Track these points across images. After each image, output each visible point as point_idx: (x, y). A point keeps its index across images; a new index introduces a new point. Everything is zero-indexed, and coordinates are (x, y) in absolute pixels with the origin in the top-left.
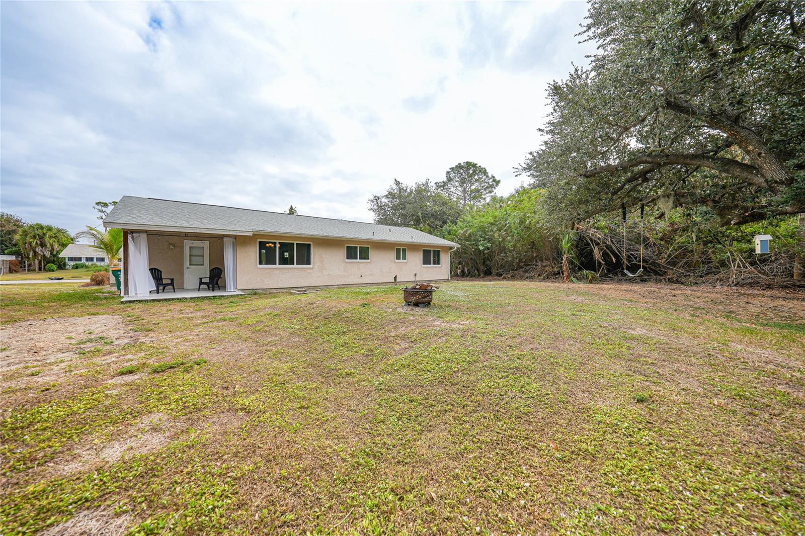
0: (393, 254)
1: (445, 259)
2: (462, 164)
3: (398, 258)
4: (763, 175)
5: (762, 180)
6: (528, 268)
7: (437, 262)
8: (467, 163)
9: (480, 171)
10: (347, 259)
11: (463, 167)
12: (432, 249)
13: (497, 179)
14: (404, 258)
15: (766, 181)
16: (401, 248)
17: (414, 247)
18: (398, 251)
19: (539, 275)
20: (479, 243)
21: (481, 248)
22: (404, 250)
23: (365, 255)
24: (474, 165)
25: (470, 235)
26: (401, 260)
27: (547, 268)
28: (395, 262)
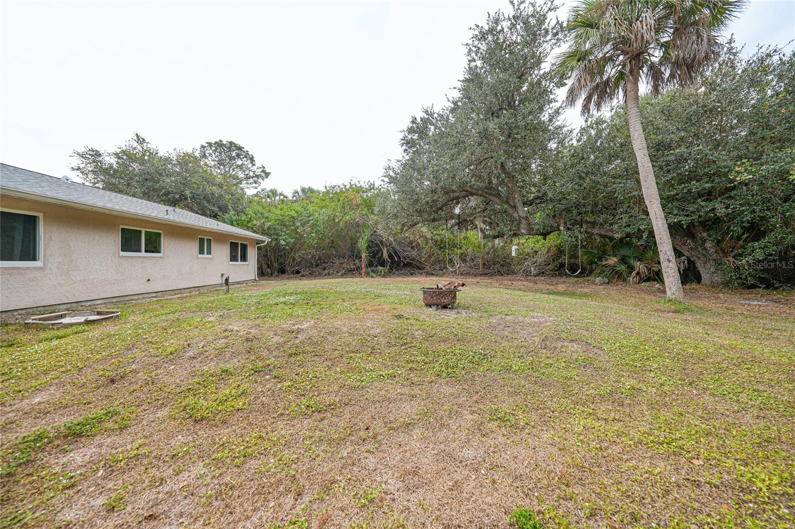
0: (196, 246)
1: (252, 254)
2: (225, 142)
3: (201, 252)
4: (518, 213)
5: (517, 215)
6: (325, 265)
7: (244, 258)
8: (231, 143)
9: (246, 157)
10: (122, 250)
11: (224, 145)
12: (240, 242)
13: (268, 171)
14: (209, 253)
15: (519, 216)
16: (206, 238)
17: (220, 237)
18: (201, 241)
19: (337, 272)
20: (280, 238)
21: (283, 242)
22: (209, 241)
23: (153, 246)
24: (240, 148)
25: (269, 228)
26: (205, 256)
27: (344, 265)
28: (198, 258)
